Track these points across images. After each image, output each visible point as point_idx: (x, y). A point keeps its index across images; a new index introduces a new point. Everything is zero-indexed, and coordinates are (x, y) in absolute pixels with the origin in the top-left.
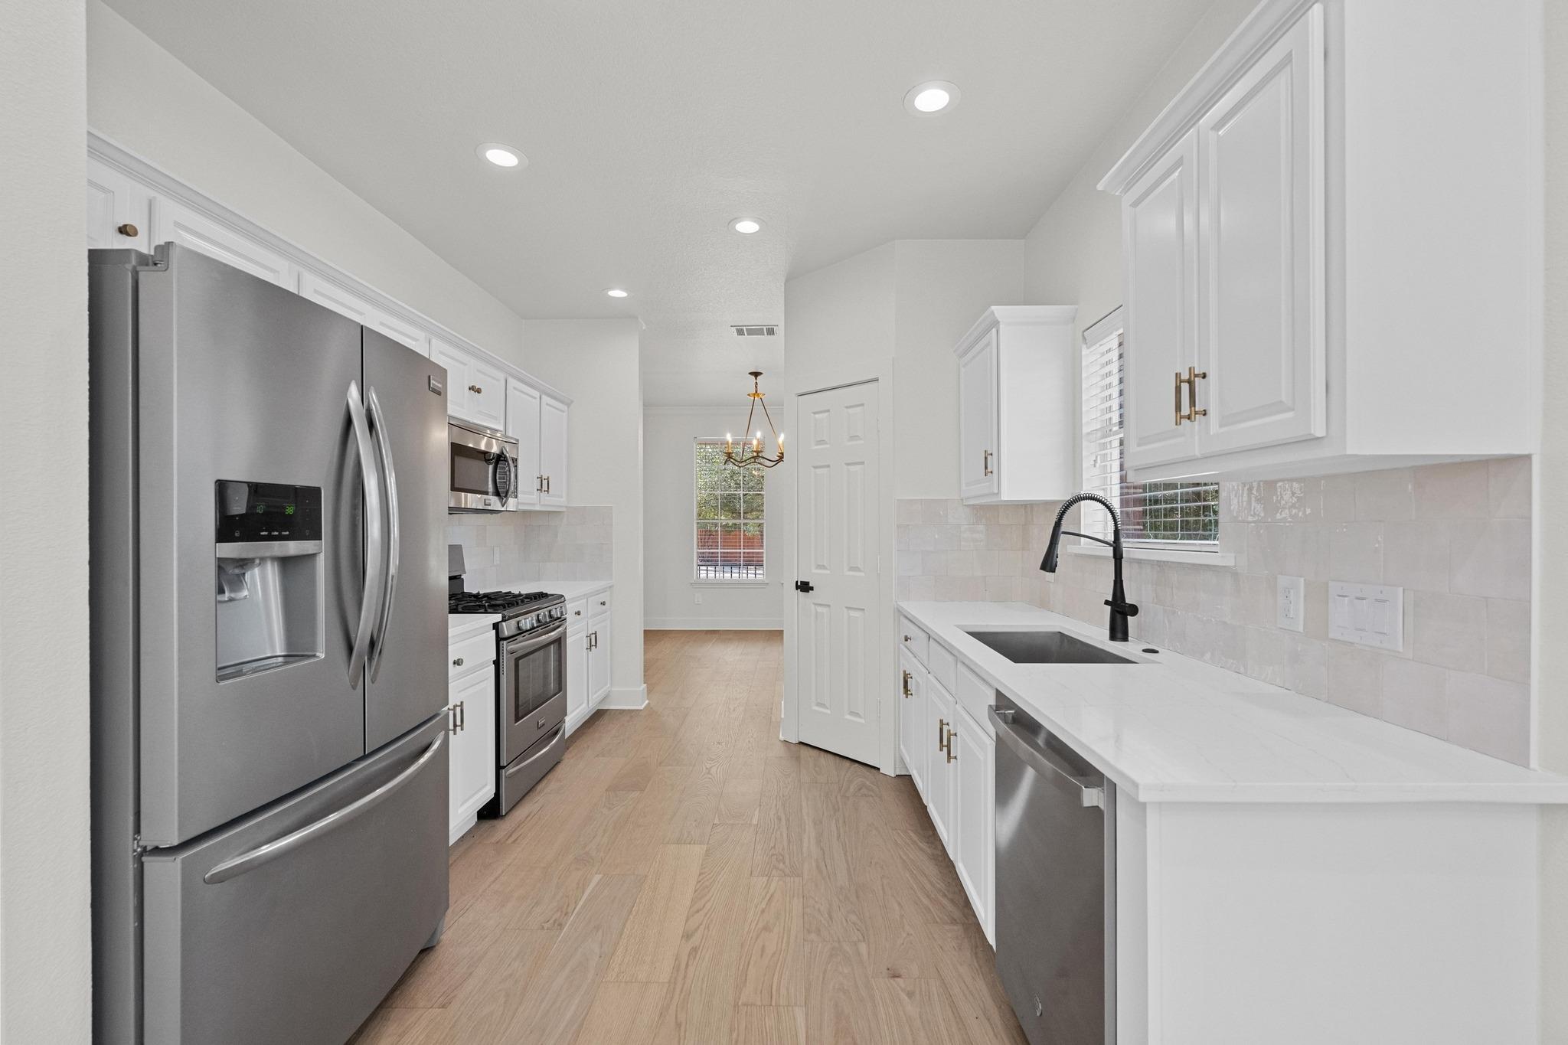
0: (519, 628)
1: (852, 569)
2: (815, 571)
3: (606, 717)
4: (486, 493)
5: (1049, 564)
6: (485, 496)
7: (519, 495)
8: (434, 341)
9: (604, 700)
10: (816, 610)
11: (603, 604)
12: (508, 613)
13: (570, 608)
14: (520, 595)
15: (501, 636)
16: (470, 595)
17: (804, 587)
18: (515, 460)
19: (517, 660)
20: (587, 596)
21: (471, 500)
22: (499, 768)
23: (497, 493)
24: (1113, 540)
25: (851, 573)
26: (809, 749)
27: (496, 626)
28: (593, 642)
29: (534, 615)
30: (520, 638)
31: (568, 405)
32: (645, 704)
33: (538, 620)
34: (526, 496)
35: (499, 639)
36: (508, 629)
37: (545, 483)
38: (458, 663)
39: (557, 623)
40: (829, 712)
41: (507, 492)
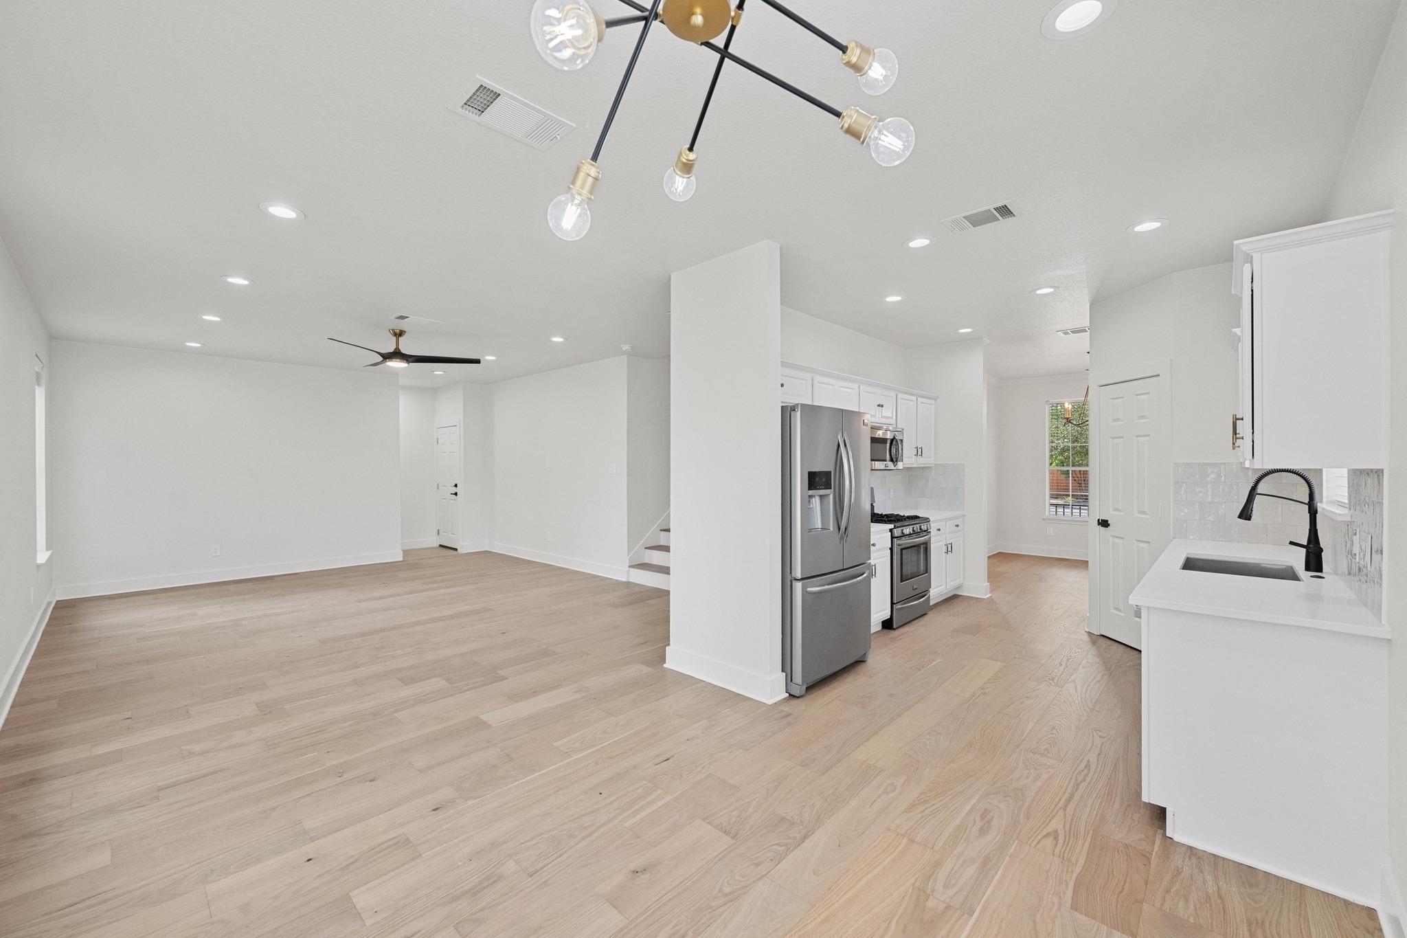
0: (903, 533)
1: (1140, 512)
2: (1112, 512)
3: (959, 599)
4: (885, 461)
5: (1246, 514)
6: (885, 462)
7: (904, 459)
8: (861, 387)
9: (958, 588)
10: (1113, 540)
11: (957, 526)
12: (898, 524)
13: (933, 527)
14: (904, 516)
15: (893, 536)
16: (878, 514)
17: (1104, 523)
18: (902, 441)
19: (902, 550)
20: (946, 520)
21: (879, 465)
22: (892, 604)
23: (892, 460)
24: (1308, 500)
25: (1140, 515)
26: (1108, 639)
27: (891, 530)
28: (949, 549)
29: (911, 527)
30: (903, 538)
31: (935, 400)
32: (987, 596)
33: (913, 530)
34: (909, 458)
35: (892, 537)
36: (897, 532)
37: (920, 450)
38: (874, 545)
39: (925, 534)
40: (1122, 614)
41: (897, 459)
